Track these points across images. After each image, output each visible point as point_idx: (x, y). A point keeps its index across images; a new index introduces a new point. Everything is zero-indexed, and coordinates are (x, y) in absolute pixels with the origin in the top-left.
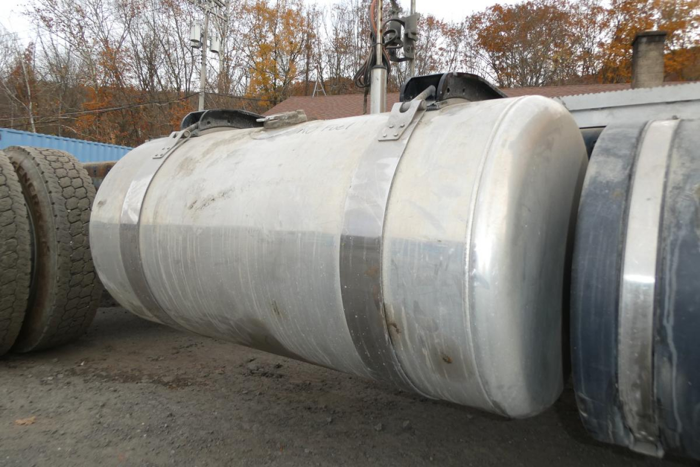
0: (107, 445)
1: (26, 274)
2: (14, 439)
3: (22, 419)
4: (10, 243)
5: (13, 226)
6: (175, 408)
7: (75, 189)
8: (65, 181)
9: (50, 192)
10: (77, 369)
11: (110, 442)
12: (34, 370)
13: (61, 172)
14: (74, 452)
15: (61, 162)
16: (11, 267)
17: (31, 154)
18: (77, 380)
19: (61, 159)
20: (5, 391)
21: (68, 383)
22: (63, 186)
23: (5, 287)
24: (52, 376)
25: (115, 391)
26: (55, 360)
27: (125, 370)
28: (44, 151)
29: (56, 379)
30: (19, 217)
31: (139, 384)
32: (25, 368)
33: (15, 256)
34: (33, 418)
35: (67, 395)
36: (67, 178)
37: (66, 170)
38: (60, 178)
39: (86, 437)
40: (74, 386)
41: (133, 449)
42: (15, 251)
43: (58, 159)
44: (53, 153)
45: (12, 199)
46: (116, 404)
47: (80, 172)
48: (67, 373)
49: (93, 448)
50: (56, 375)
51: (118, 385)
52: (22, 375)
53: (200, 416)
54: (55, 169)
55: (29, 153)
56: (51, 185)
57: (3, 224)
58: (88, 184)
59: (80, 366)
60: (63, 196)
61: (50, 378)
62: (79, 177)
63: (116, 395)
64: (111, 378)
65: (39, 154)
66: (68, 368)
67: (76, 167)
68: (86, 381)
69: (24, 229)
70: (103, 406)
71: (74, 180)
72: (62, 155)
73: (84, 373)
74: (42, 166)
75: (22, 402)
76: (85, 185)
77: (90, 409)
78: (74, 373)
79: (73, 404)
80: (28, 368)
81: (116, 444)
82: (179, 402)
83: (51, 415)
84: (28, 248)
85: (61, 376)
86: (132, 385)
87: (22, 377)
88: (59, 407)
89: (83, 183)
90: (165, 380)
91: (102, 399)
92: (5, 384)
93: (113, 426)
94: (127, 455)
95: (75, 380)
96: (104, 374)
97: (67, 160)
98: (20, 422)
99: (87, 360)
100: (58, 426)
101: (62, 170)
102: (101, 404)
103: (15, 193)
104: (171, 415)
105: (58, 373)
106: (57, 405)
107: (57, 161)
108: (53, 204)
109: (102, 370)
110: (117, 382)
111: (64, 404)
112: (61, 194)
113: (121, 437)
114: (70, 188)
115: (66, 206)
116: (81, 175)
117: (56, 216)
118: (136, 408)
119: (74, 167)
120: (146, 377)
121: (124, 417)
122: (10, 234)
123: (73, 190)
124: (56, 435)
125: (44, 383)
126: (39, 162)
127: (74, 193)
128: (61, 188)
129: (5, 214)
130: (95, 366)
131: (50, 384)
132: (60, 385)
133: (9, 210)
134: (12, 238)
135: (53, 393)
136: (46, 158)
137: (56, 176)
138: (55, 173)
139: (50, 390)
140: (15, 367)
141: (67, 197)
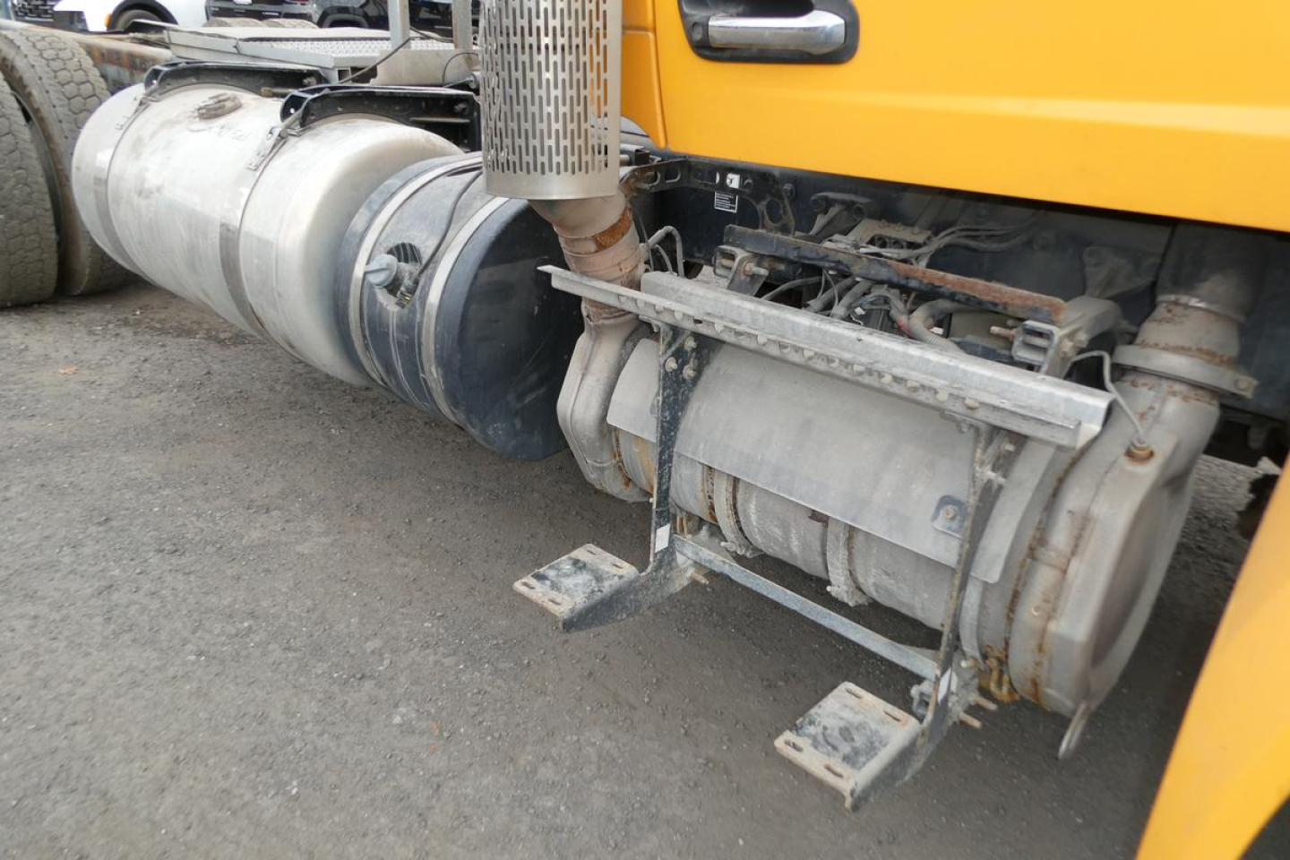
0: (137, 397)
1: (47, 210)
2: (56, 386)
3: (64, 369)
4: (18, 174)
5: (16, 154)
6: (216, 367)
7: (85, 99)
8: (70, 89)
9: (54, 106)
10: (131, 318)
11: (141, 393)
12: (83, 318)
13: (63, 75)
14: (107, 400)
15: (63, 60)
16: (26, 203)
17: (22, 48)
18: (126, 332)
19: (62, 55)
20: (51, 339)
21: (117, 335)
22: (69, 96)
23: (25, 225)
24: (102, 325)
25: (163, 346)
26: (109, 306)
27: (184, 322)
28: (39, 41)
29: (105, 330)
30: (21, 142)
31: (192, 340)
32: (74, 315)
33: (27, 189)
34: (75, 368)
35: (112, 348)
36: (72, 84)
37: (69, 71)
38: (63, 85)
39: (120, 389)
40: (123, 338)
41: (160, 401)
42: (26, 185)
43: (58, 55)
44: (50, 44)
45: (8, 119)
46: (159, 359)
47: (90, 74)
48: (118, 323)
49: (124, 398)
50: (106, 325)
51: (169, 340)
52: (70, 323)
53: (238, 376)
54: (55, 72)
55: (19, 47)
56: (53, 96)
57: (5, 152)
58: (100, 91)
59: (135, 315)
60: (70, 110)
61: (100, 328)
62: (88, 81)
63: (163, 350)
64: (163, 332)
65: (32, 49)
66: (121, 317)
67: (83, 67)
68: (136, 333)
69: (30, 157)
70: (145, 360)
71: (82, 86)
72: (63, 47)
73: (138, 324)
74: (38, 69)
75: (67, 352)
76: (97, 92)
77: (132, 363)
78: (126, 323)
79: (116, 357)
80: (78, 314)
81: (146, 396)
82: (223, 361)
83: (92, 367)
84: (41, 180)
85: (111, 326)
86: (183, 341)
87: (68, 326)
88: (102, 359)
89: (94, 89)
90: (222, 336)
91: (147, 354)
92: (51, 332)
93: (149, 380)
94: (152, 405)
95: (125, 331)
96: (158, 326)
97: (70, 55)
98: (62, 371)
99: (143, 308)
100: (97, 377)
101: (64, 72)
102: (143, 359)
103: (11, 111)
104: (209, 373)
105: (109, 322)
106: (101, 357)
107: (57, 58)
108: (60, 122)
109: (160, 321)
110: (170, 336)
111: (108, 357)
112: (66, 108)
113: (152, 391)
114: (77, 98)
115: (76, 124)
116: (92, 78)
117: (66, 138)
118: (177, 364)
119: (81, 65)
120: (204, 331)
121: (162, 373)
122: (16, 164)
123: (82, 101)
124: (94, 386)
125: (91, 333)
126: (33, 63)
127: (85, 105)
128: (66, 100)
129: (4, 139)
130: (151, 316)
131: (98, 334)
132: (108, 336)
133: (8, 134)
134: (20, 168)
135: (99, 345)
136: (41, 55)
137: (59, 82)
138: (56, 77)
139: (96, 341)
140: (64, 313)
141: (77, 112)
